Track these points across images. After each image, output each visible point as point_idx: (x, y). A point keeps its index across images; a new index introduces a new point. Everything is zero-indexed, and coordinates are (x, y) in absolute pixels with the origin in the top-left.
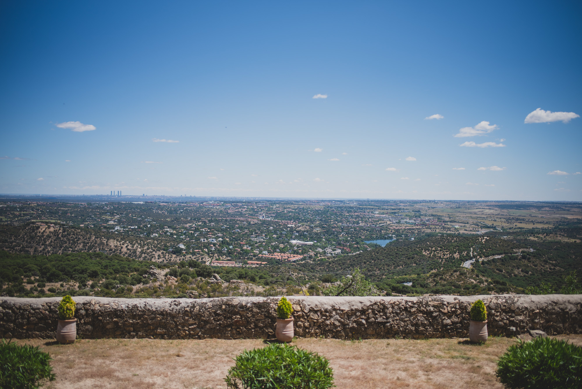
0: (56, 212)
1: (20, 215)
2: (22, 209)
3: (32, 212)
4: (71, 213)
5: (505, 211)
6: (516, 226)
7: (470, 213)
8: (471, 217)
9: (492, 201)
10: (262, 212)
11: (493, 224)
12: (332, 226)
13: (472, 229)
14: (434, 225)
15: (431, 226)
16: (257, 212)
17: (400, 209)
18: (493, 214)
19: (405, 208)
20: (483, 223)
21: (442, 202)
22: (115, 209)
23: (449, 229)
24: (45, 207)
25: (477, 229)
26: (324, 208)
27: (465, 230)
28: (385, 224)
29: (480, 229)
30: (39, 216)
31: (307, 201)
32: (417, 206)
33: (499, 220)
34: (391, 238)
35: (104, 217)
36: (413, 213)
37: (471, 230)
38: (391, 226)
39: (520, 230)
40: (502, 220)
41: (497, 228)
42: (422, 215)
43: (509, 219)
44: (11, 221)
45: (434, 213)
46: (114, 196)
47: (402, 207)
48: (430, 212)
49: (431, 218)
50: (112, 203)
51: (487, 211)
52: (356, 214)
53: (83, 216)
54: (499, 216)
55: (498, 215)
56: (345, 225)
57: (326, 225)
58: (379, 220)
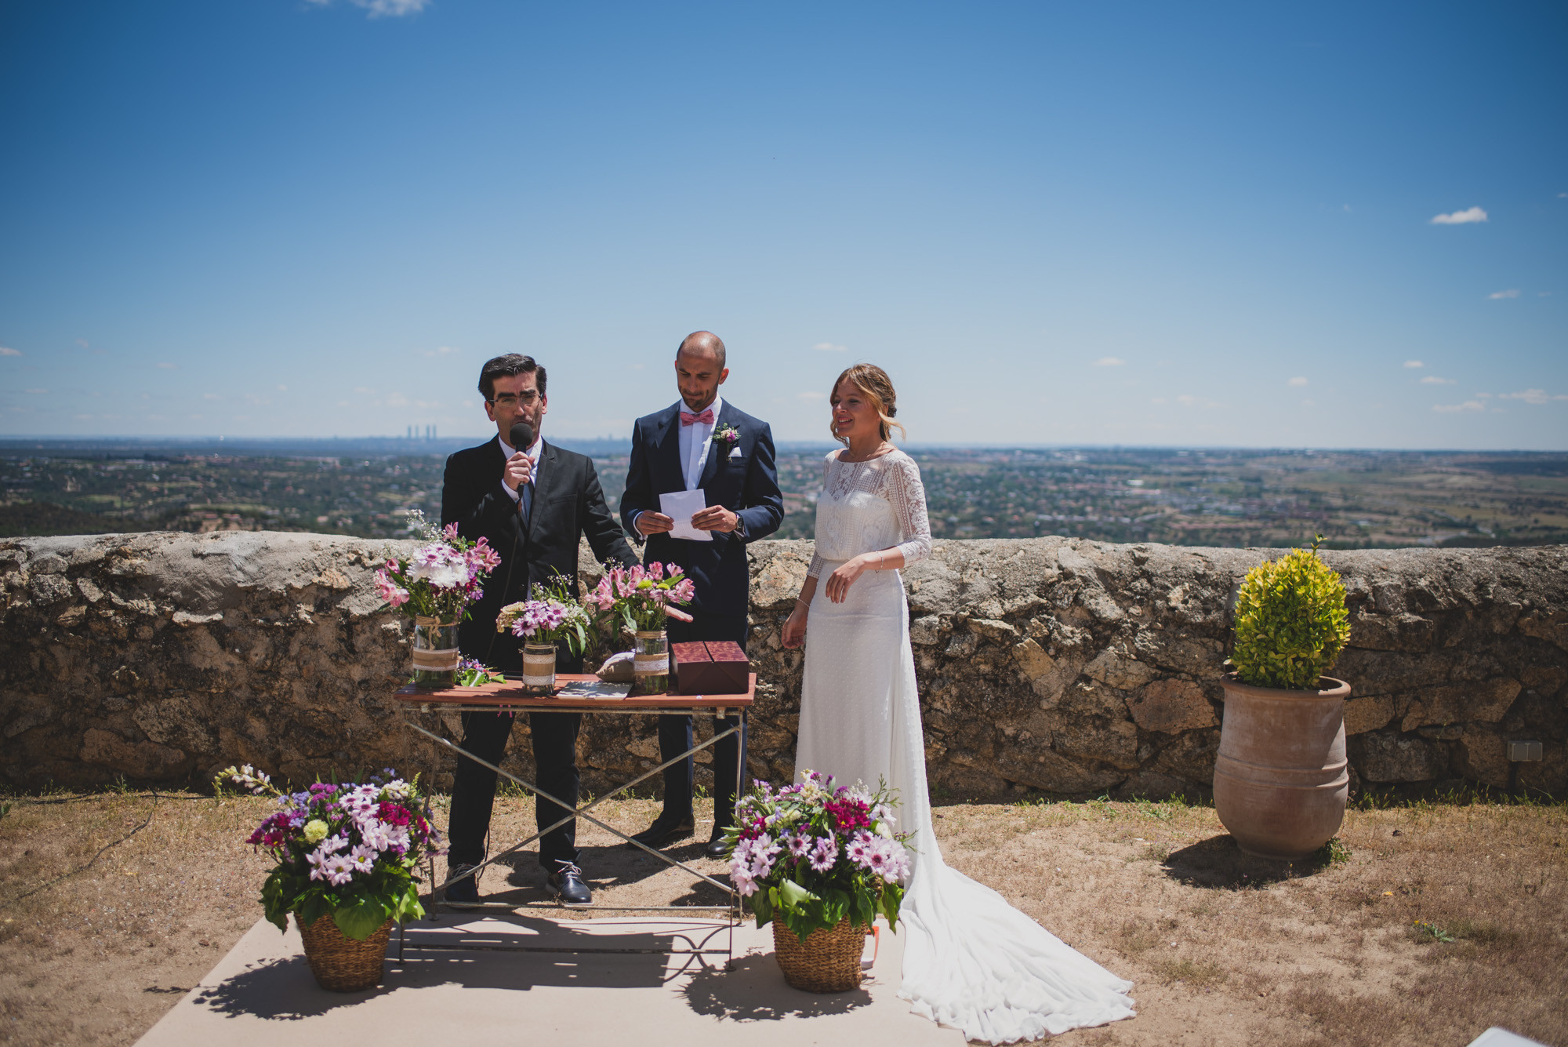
0: (256, 485)
1: (160, 493)
2: (165, 476)
3: (192, 483)
4: (296, 487)
5: (1508, 478)
6: (1536, 521)
7: (1406, 485)
8: (1408, 498)
9: (1472, 453)
10: (817, 482)
11: (1469, 517)
12: (1009, 519)
13: (1405, 530)
14: (1298, 517)
15: (1289, 522)
16: (803, 482)
17: (1204, 474)
18: (1472, 489)
19: (1219, 470)
20: (1441, 514)
21: (1324, 454)
22: (414, 474)
23: (1342, 530)
24: (226, 471)
25: (1421, 531)
26: (991, 470)
27: (1389, 533)
28: (1159, 514)
29: (1430, 531)
30: (210, 494)
31: (944, 451)
32: (1255, 466)
33: (1488, 505)
35: (384, 496)
36: (1241, 485)
37: (1404, 535)
38: (1177, 521)
39: (1546, 533)
40: (1499, 505)
41: (1481, 529)
42: (1267, 491)
43: (1518, 502)
44: (136, 508)
45: (1302, 486)
46: (417, 440)
47: (1208, 468)
48: (1291, 481)
49: (1292, 498)
50: (406, 459)
51: (1456, 480)
52: (1080, 486)
53: (328, 493)
54: (1489, 495)
55: (1488, 489)
56: (1046, 518)
57: (991, 516)
58: (1145, 502)
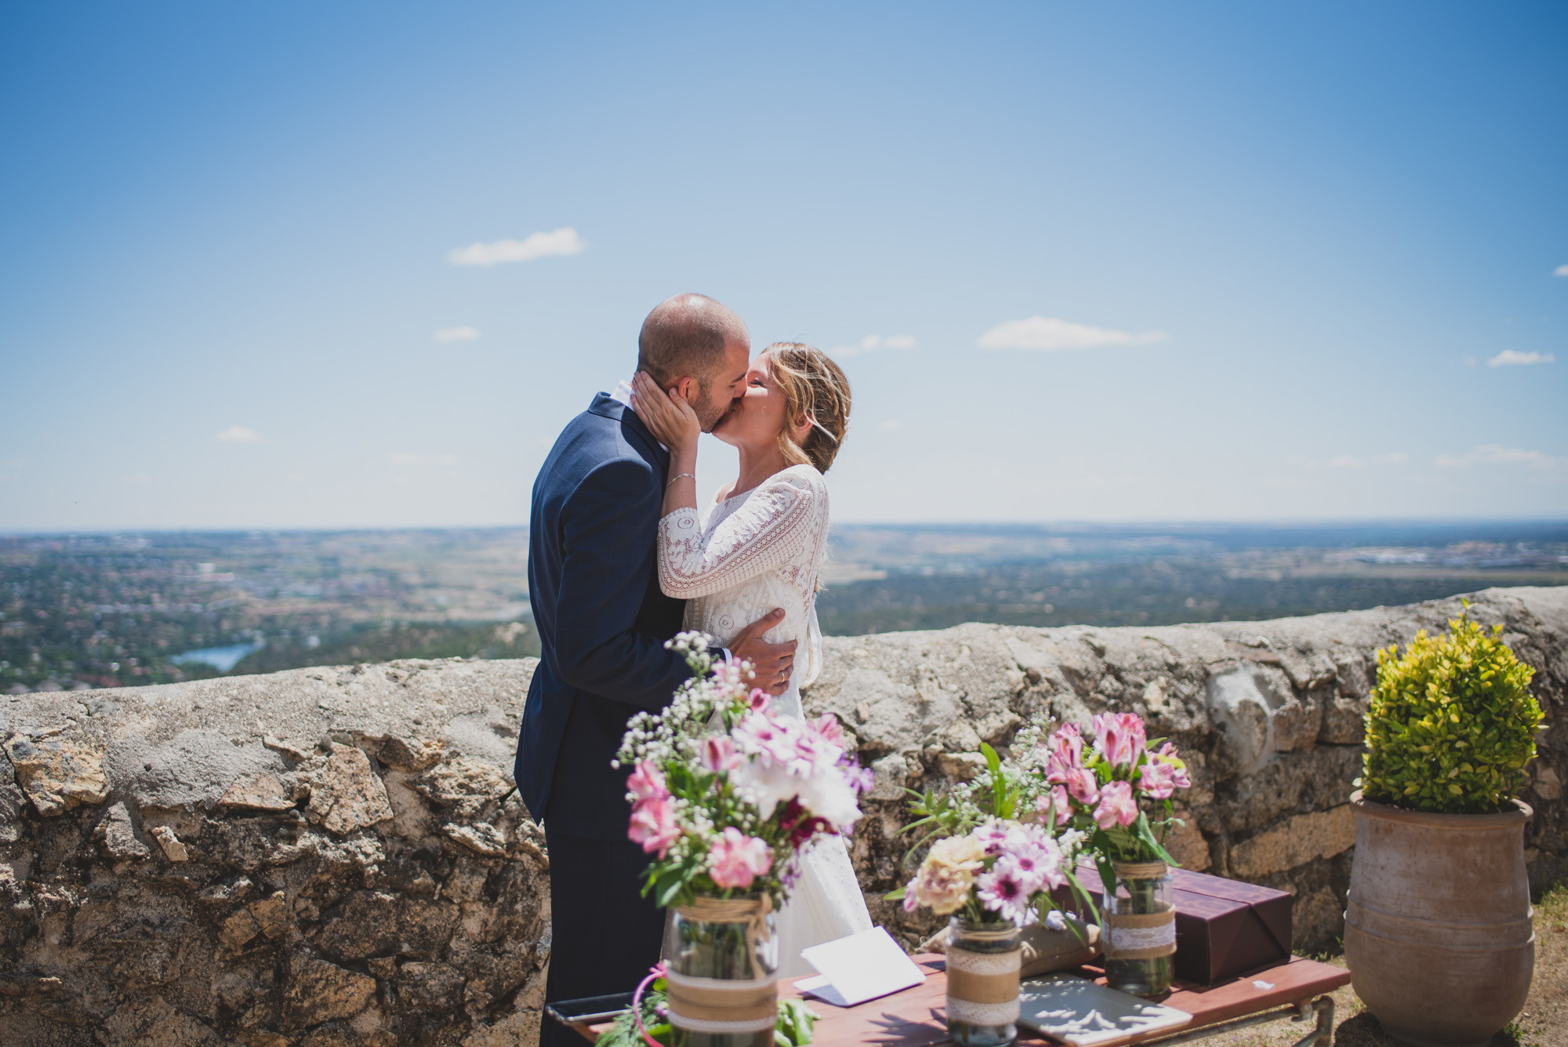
7: (477, 561)
8: (480, 573)
12: (65, 613)
13: (482, 605)
14: (376, 597)
17: (278, 556)
19: (295, 551)
23: (420, 608)
25: (494, 605)
26: (42, 559)
27: (467, 608)
28: (232, 600)
29: (502, 605)
32: (330, 547)
34: (249, 641)
36: (317, 566)
37: (480, 609)
42: (344, 571)
45: (379, 565)
47: (283, 549)
48: (369, 560)
49: (370, 578)
52: (144, 574)
56: (108, 609)
57: (45, 609)
58: (216, 588)
